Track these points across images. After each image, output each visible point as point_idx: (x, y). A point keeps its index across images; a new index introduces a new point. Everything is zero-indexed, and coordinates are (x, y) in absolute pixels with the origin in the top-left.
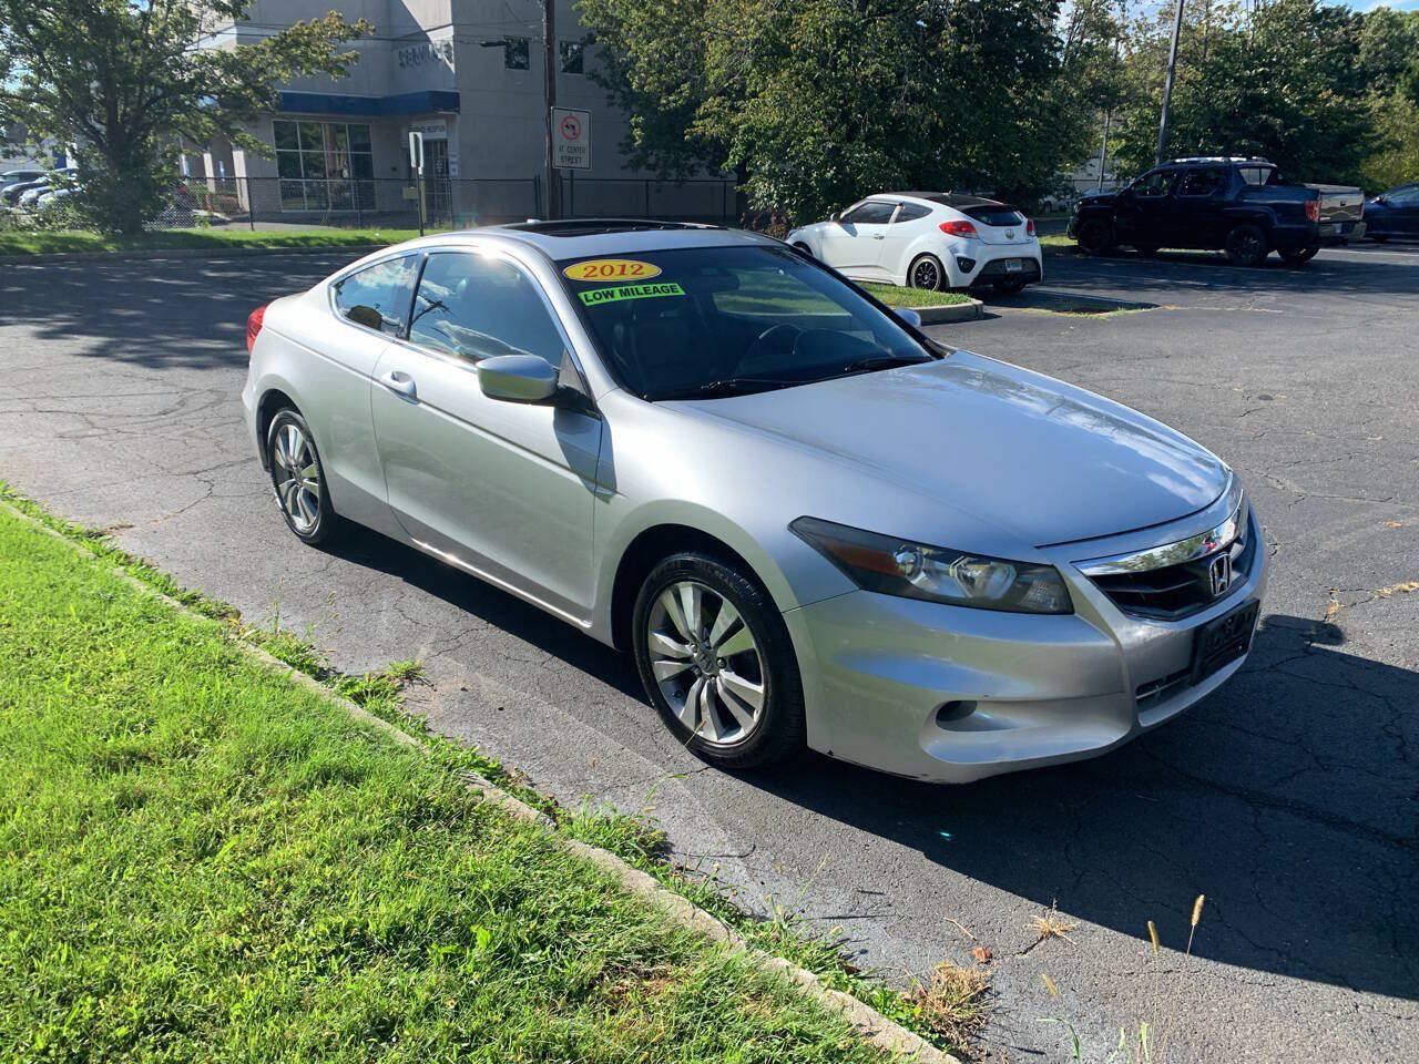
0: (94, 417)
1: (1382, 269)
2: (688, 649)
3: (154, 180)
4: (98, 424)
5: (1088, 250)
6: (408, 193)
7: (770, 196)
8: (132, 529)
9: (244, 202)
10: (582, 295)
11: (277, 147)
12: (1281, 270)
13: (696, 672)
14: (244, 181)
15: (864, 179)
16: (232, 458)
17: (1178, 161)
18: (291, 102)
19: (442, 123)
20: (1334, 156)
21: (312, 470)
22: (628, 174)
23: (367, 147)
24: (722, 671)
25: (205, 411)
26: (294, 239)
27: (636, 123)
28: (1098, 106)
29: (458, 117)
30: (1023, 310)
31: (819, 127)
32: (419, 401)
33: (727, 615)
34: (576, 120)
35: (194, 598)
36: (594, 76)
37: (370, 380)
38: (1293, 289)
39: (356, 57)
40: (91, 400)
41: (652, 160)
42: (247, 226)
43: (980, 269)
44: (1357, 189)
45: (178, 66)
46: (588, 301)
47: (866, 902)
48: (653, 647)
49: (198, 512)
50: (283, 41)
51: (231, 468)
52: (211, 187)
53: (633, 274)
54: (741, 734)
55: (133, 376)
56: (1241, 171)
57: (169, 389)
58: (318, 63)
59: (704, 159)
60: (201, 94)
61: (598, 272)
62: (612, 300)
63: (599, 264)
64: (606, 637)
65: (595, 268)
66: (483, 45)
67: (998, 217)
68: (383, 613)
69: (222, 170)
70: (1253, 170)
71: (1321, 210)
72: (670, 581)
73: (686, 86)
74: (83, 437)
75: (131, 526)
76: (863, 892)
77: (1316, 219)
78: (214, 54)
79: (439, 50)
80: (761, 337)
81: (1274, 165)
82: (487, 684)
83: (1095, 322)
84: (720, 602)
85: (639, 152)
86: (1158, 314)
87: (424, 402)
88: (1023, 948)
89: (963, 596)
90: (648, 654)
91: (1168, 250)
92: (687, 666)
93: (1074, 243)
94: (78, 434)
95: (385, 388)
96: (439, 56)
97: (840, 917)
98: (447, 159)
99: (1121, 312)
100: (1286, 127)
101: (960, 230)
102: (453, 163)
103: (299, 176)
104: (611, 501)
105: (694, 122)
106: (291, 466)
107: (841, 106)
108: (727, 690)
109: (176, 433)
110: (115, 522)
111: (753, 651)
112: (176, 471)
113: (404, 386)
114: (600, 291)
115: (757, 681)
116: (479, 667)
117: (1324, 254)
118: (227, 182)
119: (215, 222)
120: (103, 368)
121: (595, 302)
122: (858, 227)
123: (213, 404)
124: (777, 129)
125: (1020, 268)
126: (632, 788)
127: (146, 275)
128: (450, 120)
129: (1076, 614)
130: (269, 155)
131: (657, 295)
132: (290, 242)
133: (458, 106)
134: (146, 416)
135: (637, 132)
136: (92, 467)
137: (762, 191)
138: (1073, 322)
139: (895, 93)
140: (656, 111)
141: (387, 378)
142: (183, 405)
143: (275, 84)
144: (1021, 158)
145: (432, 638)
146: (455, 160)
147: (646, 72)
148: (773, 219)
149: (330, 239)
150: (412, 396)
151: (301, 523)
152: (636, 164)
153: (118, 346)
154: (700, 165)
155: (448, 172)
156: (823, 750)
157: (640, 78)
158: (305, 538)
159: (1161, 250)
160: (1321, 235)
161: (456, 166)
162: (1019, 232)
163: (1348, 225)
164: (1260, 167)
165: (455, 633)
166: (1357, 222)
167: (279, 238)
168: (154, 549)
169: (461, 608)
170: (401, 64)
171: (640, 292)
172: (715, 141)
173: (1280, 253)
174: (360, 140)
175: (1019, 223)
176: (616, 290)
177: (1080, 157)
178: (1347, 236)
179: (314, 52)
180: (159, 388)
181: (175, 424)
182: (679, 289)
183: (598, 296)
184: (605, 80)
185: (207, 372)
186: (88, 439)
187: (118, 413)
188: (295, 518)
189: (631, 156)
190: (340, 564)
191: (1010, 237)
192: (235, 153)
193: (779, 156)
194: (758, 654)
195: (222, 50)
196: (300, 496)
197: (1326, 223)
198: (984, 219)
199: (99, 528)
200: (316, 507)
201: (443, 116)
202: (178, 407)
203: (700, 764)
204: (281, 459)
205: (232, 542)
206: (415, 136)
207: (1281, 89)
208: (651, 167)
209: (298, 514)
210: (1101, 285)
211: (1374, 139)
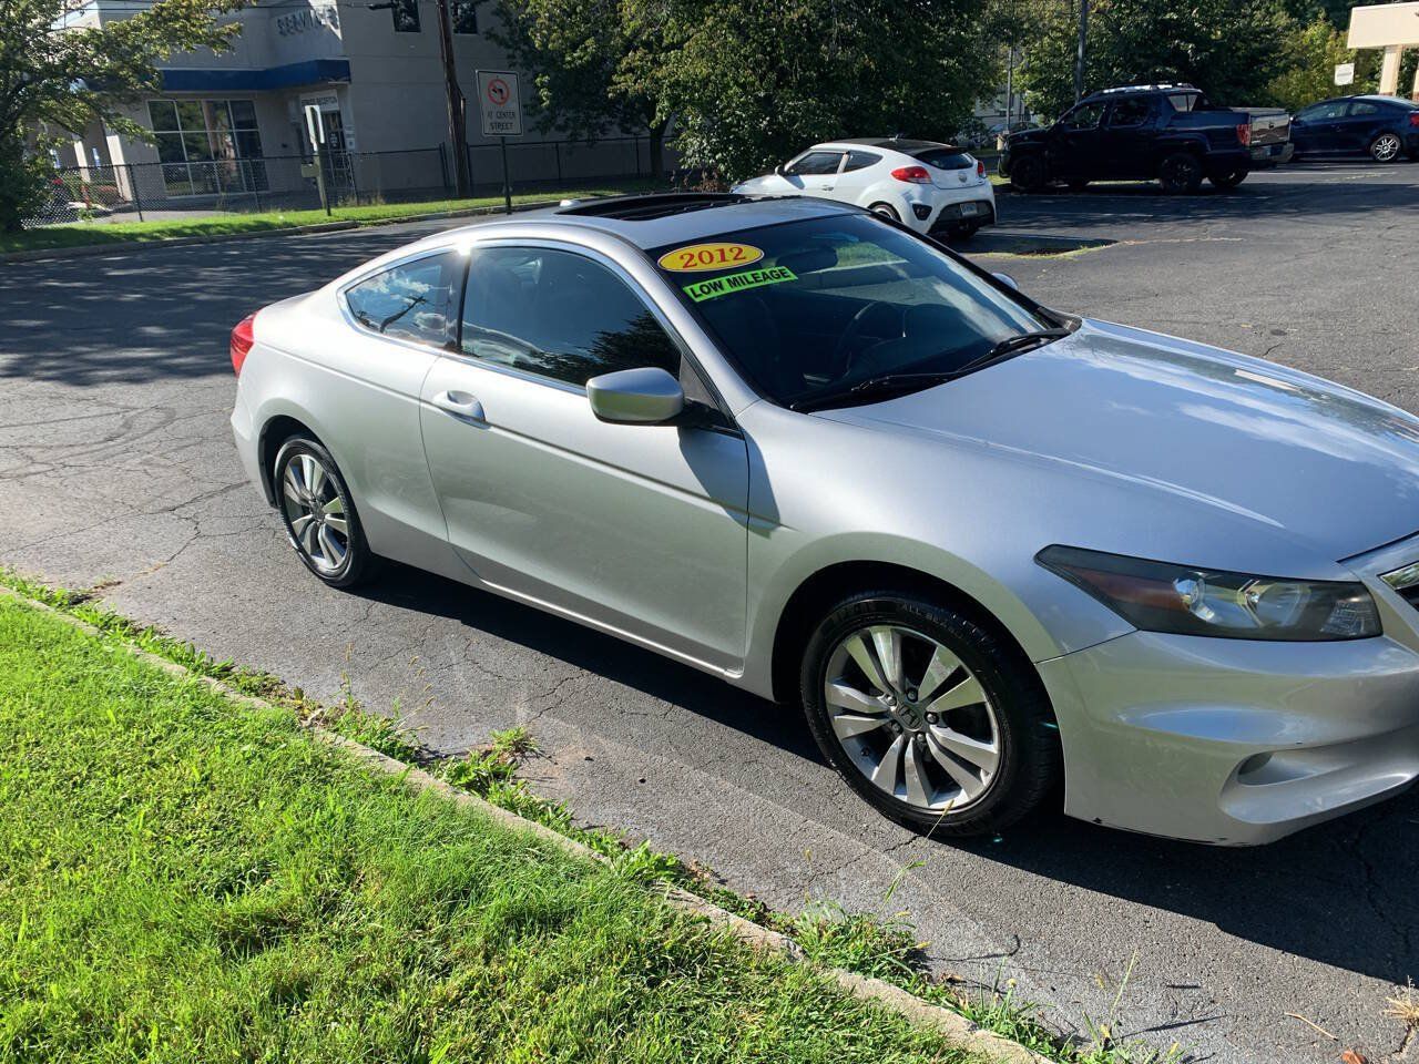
0: (31, 450)
1: (1308, 189)
2: (883, 701)
3: (28, 173)
4: (38, 458)
5: (1022, 188)
6: (306, 171)
7: (701, 152)
8: (120, 587)
9: (125, 190)
10: (687, 289)
11: (155, 130)
12: (1216, 197)
13: (895, 728)
14: (123, 170)
15: (800, 128)
16: (209, 487)
17: (1106, 91)
18: (173, 80)
19: (334, 93)
20: (1244, 78)
21: (337, 503)
22: (537, 136)
23: (252, 124)
24: (933, 728)
25: (157, 432)
26: (191, 228)
27: (542, 83)
28: (1002, 41)
29: (349, 87)
30: (985, 255)
31: (747, 75)
32: (489, 425)
33: (942, 663)
34: (502, 82)
35: (227, 669)
36: (490, 35)
37: (417, 402)
38: (1239, 216)
39: (240, 28)
40: (21, 430)
41: (560, 121)
42: (135, 215)
43: (937, 216)
44: (1283, 110)
45: (46, 48)
46: (696, 296)
47: (1184, 999)
48: (831, 700)
49: (192, 558)
50: (159, 15)
51: (210, 501)
52: (86, 177)
53: (735, 259)
54: (962, 798)
55: (60, 397)
56: (1171, 98)
57: (106, 410)
58: (199, 37)
59: (616, 117)
60: (73, 78)
61: (696, 260)
62: (723, 293)
63: (695, 250)
64: (765, 689)
65: (692, 256)
66: (371, 8)
67: (949, 160)
68: (455, 667)
69: (97, 157)
70: (1181, 95)
71: (1253, 133)
72: (860, 624)
73: (590, 42)
74: (26, 475)
75: (119, 583)
76: (1173, 986)
77: (1248, 143)
78: (83, 32)
79: (322, 16)
80: (857, 317)
81: (1199, 91)
82: (612, 749)
83: (1064, 263)
84: (934, 647)
85: (547, 113)
86: (1120, 250)
87: (495, 426)
88: (1396, 1044)
89: (1252, 626)
90: (825, 710)
91: (1097, 183)
92: (881, 722)
93: (1007, 181)
94: (18, 472)
95: (442, 412)
96: (323, 22)
97: (1164, 1027)
98: (342, 133)
99: (1084, 250)
100: (1196, 51)
101: (913, 176)
102: (349, 136)
103: (183, 160)
104: (774, 535)
105: (614, 78)
106: (306, 501)
107: (770, 54)
108: (942, 749)
109: (134, 462)
110: (99, 580)
111: (982, 706)
112: (150, 508)
113: (466, 408)
114: (706, 283)
115: (987, 738)
116: (593, 727)
117: (1254, 177)
118: (104, 171)
119: (99, 214)
120: (23, 390)
121: (705, 297)
122: (804, 178)
123: (163, 424)
124: (705, 82)
125: (975, 212)
126: (841, 874)
127: (39, 279)
128: (341, 90)
129: (1384, 636)
130: (148, 139)
131: (769, 282)
132: (188, 231)
133: (349, 74)
134: (91, 444)
135: (544, 93)
136: (48, 512)
137: (694, 148)
138: (1044, 264)
139: (823, 36)
140: (561, 69)
141: (441, 399)
142: (130, 428)
143: (154, 61)
144: (951, 98)
145: (523, 696)
146: (351, 132)
147: (548, 28)
148: (704, 175)
149: (231, 226)
150: (480, 419)
151: (324, 564)
152: (543, 127)
153: (32, 364)
154: (611, 123)
155: (344, 146)
156: (1089, 817)
157: (543, 35)
158: (332, 581)
159: (1091, 183)
160: (1254, 158)
161: (352, 139)
162: (971, 174)
163: (1277, 148)
164: (1186, 94)
165: (548, 686)
166: (1285, 143)
167: (174, 227)
168: (156, 609)
169: (542, 652)
170: (281, 33)
171: (749, 281)
172: (641, 97)
173: (1210, 179)
174: (243, 118)
175: (970, 165)
176: (723, 280)
177: (988, 93)
178: (1274, 158)
179: (194, 26)
180: (95, 410)
181: (127, 451)
182: (789, 273)
183: (706, 290)
184: (503, 39)
185: (144, 386)
186: (33, 478)
187: (57, 443)
188: (317, 559)
189: (538, 118)
190: (379, 608)
191: (963, 180)
192: (109, 139)
193: (707, 108)
194: (989, 708)
195: (92, 27)
196: (322, 533)
197: (1257, 146)
198: (936, 162)
199: (81, 591)
200: (345, 546)
201: (332, 87)
202: (123, 430)
203: (906, 835)
204: (293, 493)
205: (244, 593)
206: (313, 110)
207: (1191, 13)
208: (561, 129)
209: (320, 554)
210: (1050, 223)
211: (1281, 59)
